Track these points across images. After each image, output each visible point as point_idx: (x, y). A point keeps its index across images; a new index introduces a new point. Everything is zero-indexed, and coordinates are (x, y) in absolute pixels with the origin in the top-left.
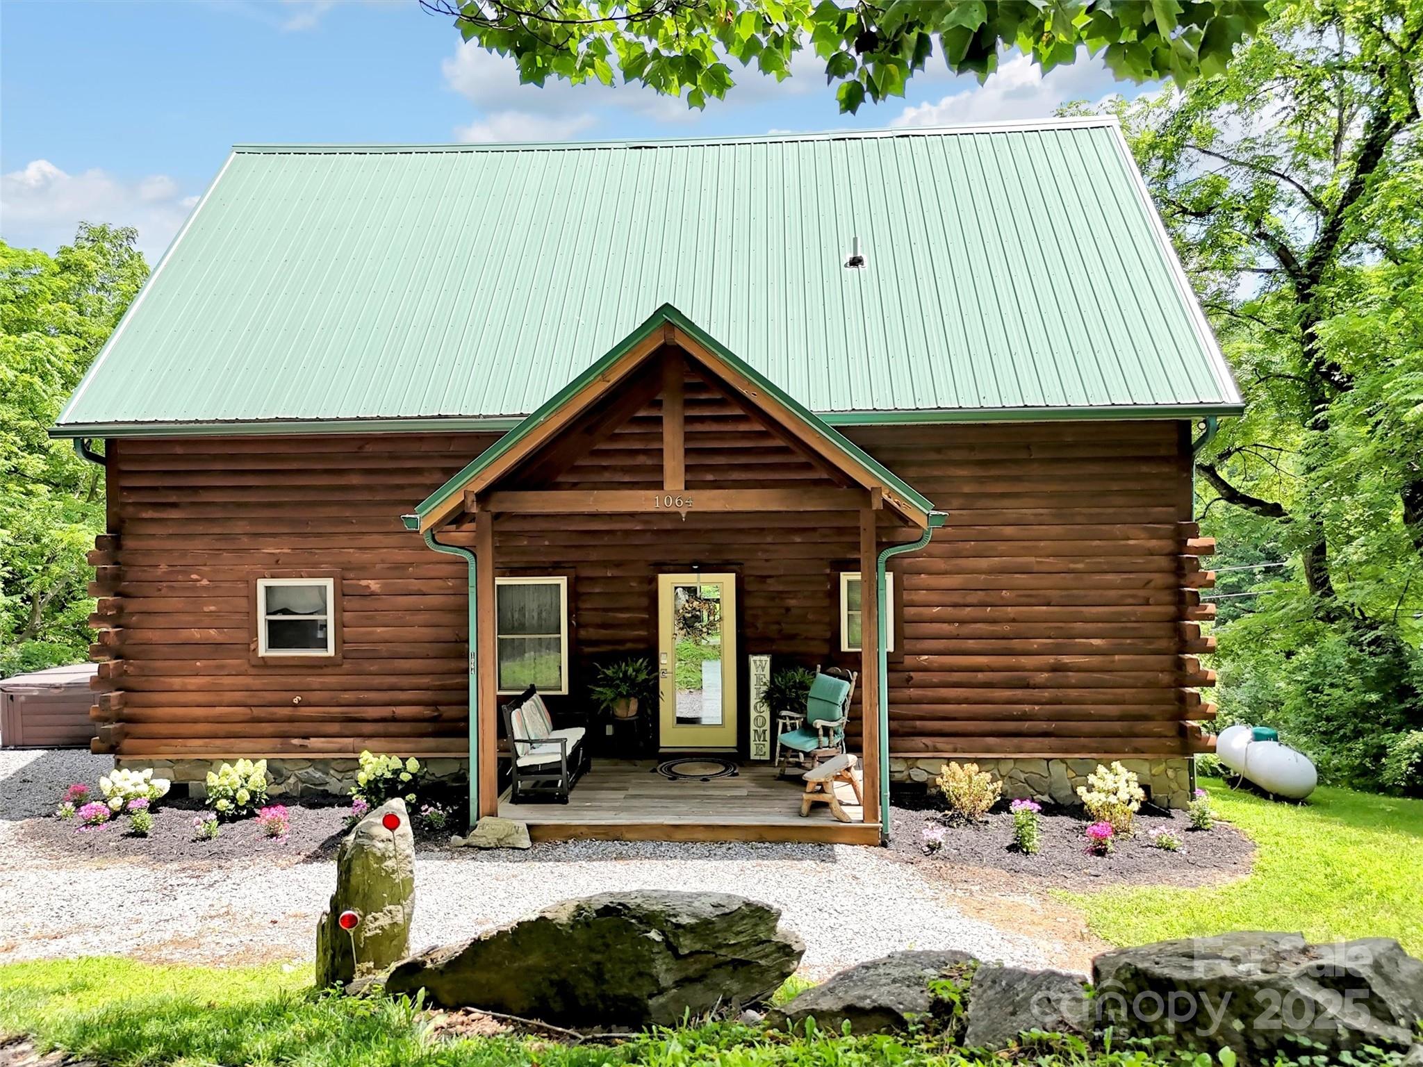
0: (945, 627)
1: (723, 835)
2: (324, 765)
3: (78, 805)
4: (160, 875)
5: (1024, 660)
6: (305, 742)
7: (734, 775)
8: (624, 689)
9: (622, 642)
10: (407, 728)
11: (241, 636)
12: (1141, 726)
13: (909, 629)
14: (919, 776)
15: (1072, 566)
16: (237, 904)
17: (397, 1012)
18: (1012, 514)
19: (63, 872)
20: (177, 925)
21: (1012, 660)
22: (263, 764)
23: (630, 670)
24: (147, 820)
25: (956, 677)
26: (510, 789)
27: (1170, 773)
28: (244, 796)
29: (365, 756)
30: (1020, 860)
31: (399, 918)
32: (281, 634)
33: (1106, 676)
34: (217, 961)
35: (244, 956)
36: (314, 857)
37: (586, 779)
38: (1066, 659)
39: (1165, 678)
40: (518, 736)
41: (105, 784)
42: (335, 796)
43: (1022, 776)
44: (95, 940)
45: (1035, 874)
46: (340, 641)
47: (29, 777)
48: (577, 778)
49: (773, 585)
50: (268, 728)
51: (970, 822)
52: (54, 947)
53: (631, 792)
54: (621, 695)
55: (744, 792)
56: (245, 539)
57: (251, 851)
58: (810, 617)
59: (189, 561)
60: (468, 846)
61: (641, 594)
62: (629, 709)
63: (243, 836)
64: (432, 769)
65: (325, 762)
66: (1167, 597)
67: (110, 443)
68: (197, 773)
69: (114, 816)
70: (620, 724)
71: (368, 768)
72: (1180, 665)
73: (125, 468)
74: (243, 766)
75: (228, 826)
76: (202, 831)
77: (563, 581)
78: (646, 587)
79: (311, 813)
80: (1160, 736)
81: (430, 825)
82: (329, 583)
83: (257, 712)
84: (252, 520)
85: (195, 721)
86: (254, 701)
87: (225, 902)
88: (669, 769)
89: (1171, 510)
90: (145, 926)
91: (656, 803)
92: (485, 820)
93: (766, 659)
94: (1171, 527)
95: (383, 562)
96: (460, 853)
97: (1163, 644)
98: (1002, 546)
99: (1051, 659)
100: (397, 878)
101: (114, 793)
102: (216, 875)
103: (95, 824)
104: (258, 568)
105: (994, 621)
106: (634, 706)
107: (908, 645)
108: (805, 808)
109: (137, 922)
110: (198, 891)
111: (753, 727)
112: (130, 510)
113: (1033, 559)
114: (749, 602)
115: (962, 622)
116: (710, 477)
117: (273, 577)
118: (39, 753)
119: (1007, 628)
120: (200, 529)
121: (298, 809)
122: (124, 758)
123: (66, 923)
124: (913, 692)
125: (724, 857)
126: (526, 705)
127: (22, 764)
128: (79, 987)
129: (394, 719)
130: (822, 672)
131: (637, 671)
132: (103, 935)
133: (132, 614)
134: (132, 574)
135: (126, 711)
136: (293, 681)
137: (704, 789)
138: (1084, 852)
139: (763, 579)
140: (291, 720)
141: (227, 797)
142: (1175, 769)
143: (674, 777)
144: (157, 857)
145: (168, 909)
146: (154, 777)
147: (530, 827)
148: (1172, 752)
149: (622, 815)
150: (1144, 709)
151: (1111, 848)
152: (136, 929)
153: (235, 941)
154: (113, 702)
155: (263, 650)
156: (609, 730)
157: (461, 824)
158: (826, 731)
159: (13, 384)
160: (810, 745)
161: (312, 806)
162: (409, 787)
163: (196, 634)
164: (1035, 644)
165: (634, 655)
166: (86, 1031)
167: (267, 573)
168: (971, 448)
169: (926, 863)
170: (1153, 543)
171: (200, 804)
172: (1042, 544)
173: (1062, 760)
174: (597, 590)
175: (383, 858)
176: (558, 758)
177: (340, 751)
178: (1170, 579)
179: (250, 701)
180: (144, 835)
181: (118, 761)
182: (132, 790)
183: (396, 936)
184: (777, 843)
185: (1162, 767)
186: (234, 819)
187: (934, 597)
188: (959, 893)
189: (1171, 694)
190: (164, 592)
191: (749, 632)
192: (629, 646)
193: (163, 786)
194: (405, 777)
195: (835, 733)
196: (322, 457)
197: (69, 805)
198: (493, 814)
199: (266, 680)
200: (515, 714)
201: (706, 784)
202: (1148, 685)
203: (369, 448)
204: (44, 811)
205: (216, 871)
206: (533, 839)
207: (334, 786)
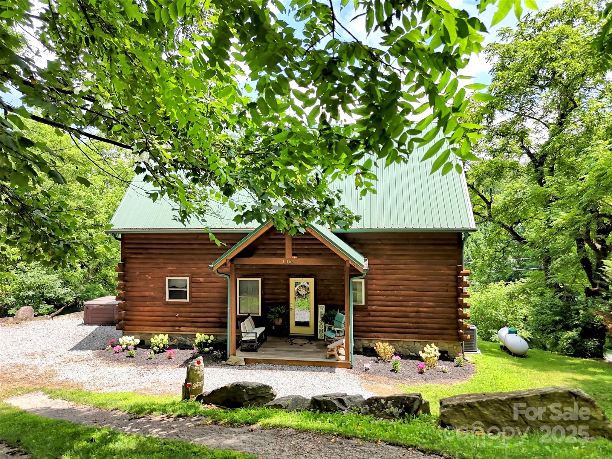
0: (381, 297)
1: (302, 364)
2: (185, 336)
3: (113, 346)
4: (139, 369)
5: (407, 309)
6: (180, 328)
7: (311, 344)
8: (277, 315)
9: (278, 299)
10: (211, 325)
11: (161, 295)
12: (446, 332)
13: (370, 298)
14: (372, 345)
15: (422, 278)
16: (161, 379)
17: (197, 404)
18: (403, 261)
19: (111, 368)
20: (145, 384)
21: (403, 309)
22: (167, 336)
23: (279, 309)
24: (133, 352)
25: (385, 313)
26: (240, 347)
27: (455, 347)
28: (161, 346)
29: (198, 334)
30: (393, 374)
31: (201, 385)
32: (172, 294)
33: (434, 315)
34: (157, 394)
35: (163, 393)
36: (182, 366)
37: (265, 344)
38: (420, 309)
39: (453, 316)
40: (242, 331)
41: (121, 340)
42: (189, 346)
43: (406, 347)
44: (124, 388)
45: (396, 379)
46: (191, 297)
47: (95, 335)
48: (261, 344)
49: (326, 283)
50: (168, 324)
51: (384, 361)
52: (113, 389)
53: (277, 349)
54: (276, 317)
55: (312, 350)
56: (162, 265)
57: (164, 363)
58: (338, 293)
59: (145, 271)
60: (227, 364)
61: (284, 284)
62: (279, 322)
63: (162, 358)
64: (218, 338)
65: (186, 335)
66: (454, 289)
67: (122, 235)
68: (147, 337)
69: (124, 350)
70: (277, 326)
71: (198, 338)
72: (457, 312)
73: (127, 242)
74: (161, 336)
75: (157, 355)
76: (150, 356)
77: (259, 280)
78: (285, 282)
79: (181, 351)
80: (451, 335)
81: (216, 357)
82: (188, 279)
83: (165, 319)
84: (164, 259)
85: (147, 321)
86: (165, 315)
87: (157, 378)
88: (291, 341)
89: (455, 261)
90: (136, 384)
91: (284, 353)
92: (232, 356)
93: (324, 306)
94: (455, 267)
95: (204, 272)
96: (224, 366)
97: (452, 305)
98: (400, 272)
99: (416, 309)
100: (200, 376)
101: (123, 343)
102: (154, 370)
103: (118, 353)
104: (166, 274)
105: (397, 296)
106: (281, 321)
107: (369, 303)
108: (328, 356)
109: (134, 383)
110: (150, 375)
111: (319, 328)
112: (128, 255)
113: (410, 276)
114: (318, 288)
115: (387, 296)
116: (306, 247)
117: (170, 276)
118: (97, 327)
119: (401, 298)
120: (149, 261)
121: (177, 350)
122: (126, 332)
123: (114, 383)
124: (371, 318)
125: (301, 370)
126: (246, 321)
127: (92, 331)
128: (125, 399)
129: (207, 322)
130: (340, 312)
131: (282, 310)
132: (125, 386)
133: (128, 287)
134: (129, 275)
135: (126, 317)
136: (176, 309)
137: (300, 348)
138: (417, 372)
139: (323, 280)
140: (175, 321)
141: (157, 346)
142: (456, 346)
143: (292, 344)
144: (137, 364)
145: (142, 380)
146: (135, 338)
147: (245, 359)
148: (455, 340)
149: (273, 356)
150: (446, 326)
151: (425, 371)
152: (134, 385)
153: (161, 389)
154: (123, 314)
155: (167, 299)
156: (273, 328)
157: (225, 357)
158: (338, 331)
159: (84, 196)
160: (333, 336)
161: (181, 349)
162: (211, 345)
163: (147, 294)
164: (411, 303)
165: (281, 304)
166: (132, 408)
167: (169, 275)
168: (390, 240)
169: (363, 374)
170: (450, 272)
171: (148, 347)
172: (413, 271)
173: (419, 342)
174: (270, 282)
175: (197, 371)
176: (254, 338)
177: (190, 332)
178: (455, 284)
179: (163, 315)
180: (133, 357)
181: (124, 333)
182: (129, 342)
183: (200, 389)
184: (318, 366)
185: (452, 345)
186: (159, 352)
187: (378, 287)
188: (369, 384)
189: (455, 321)
190: (138, 280)
191: (318, 297)
192: (280, 301)
193: (138, 341)
194: (209, 341)
195: (341, 332)
196: (185, 239)
197: (110, 346)
198: (234, 355)
199: (168, 309)
200: (242, 324)
201: (302, 347)
202: (447, 318)
203: (200, 237)
204: (102, 347)
205: (154, 369)
206: (246, 363)
207: (188, 343)
